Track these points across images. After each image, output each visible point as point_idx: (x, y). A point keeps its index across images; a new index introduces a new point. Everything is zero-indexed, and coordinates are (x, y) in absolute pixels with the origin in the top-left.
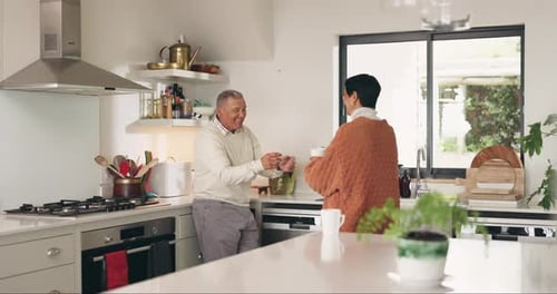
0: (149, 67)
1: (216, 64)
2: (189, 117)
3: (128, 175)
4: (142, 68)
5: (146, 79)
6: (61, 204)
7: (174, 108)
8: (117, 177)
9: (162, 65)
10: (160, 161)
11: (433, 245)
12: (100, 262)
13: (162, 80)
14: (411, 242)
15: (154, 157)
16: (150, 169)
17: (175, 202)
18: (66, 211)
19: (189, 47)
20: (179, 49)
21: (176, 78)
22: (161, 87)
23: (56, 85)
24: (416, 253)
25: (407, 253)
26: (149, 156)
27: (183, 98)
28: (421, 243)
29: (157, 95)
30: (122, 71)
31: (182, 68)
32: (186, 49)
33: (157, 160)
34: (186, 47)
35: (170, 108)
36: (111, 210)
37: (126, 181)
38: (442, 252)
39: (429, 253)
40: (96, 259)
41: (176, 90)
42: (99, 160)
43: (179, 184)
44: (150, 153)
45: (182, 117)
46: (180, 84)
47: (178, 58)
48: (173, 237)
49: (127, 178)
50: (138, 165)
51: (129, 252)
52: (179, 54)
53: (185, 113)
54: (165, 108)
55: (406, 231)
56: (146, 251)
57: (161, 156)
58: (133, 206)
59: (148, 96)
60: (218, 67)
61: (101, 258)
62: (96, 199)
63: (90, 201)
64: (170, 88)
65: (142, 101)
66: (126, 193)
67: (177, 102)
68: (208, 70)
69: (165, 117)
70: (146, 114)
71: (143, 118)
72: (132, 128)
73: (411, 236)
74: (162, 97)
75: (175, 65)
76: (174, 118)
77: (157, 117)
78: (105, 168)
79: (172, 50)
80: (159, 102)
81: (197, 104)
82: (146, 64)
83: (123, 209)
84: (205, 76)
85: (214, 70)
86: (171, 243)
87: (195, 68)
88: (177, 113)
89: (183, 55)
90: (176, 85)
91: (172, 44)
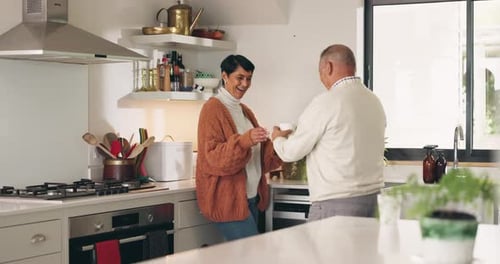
0: (145, 32)
1: (222, 28)
2: (190, 89)
3: (120, 155)
4: (137, 33)
5: (141, 46)
6: (45, 188)
7: (173, 79)
8: (107, 158)
9: (159, 29)
10: (156, 141)
11: (460, 225)
12: (90, 252)
13: (159, 47)
14: (436, 222)
15: (149, 136)
16: (145, 149)
17: (173, 187)
18: (51, 194)
19: (190, 9)
20: (178, 12)
21: (175, 44)
22: (158, 55)
23: (40, 52)
24: (441, 233)
25: (431, 233)
26: (144, 134)
27: (183, 67)
28: (446, 223)
29: (154, 64)
30: (114, 36)
31: (182, 32)
32: (187, 11)
33: (153, 138)
34: (187, 9)
35: (167, 79)
36: (101, 194)
37: (118, 163)
38: (470, 233)
39: (454, 234)
40: (85, 248)
41: (175, 58)
42: (88, 138)
43: (178, 166)
44: (146, 131)
45: (182, 89)
46: (179, 52)
47: (178, 22)
48: (171, 226)
49: (119, 158)
50: (132, 145)
51: (122, 241)
52: (178, 17)
53: (185, 85)
54: (162, 79)
55: (430, 209)
56: (141, 241)
57: (157, 134)
58: (127, 190)
59: (142, 65)
60: (223, 32)
61: (91, 247)
62: (83, 183)
63: (77, 185)
64: (168, 56)
65: (136, 71)
66: (117, 176)
67: (175, 72)
68: (212, 35)
69: (162, 90)
70: (140, 87)
71: (137, 91)
72: (125, 102)
73: (436, 214)
74: (159, 66)
75: (174, 30)
76: (172, 90)
77: (154, 90)
78: (94, 147)
79: (171, 12)
80: (155, 72)
81: (200, 74)
82: (141, 28)
83: (115, 193)
84: (208, 42)
85: (219, 35)
86: (169, 232)
87: (197, 33)
88: (176, 85)
89: (183, 19)
90: (174, 53)
91: (171, 5)
